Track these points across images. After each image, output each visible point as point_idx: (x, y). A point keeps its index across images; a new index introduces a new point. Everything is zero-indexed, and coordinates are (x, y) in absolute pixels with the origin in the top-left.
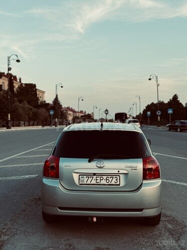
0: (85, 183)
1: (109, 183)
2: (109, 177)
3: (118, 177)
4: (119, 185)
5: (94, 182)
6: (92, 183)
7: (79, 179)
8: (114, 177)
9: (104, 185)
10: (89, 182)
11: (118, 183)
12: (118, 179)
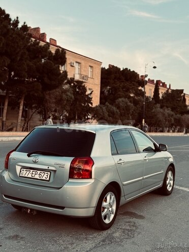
0: (24, 176)
1: (41, 178)
2: (42, 172)
3: (49, 173)
4: (49, 181)
5: (30, 176)
6: (28, 176)
7: (21, 171)
8: (46, 172)
9: (37, 179)
10: (26, 176)
11: (48, 179)
12: (49, 175)
